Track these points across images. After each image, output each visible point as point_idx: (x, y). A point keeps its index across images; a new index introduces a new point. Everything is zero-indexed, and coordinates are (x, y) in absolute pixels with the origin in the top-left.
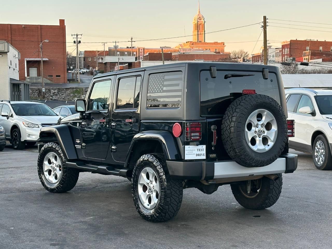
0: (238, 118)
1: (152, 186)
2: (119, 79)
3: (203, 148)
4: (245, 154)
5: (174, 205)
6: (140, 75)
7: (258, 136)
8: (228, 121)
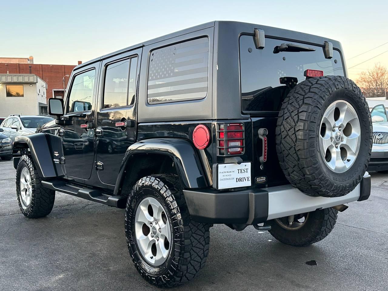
0: (311, 114)
1: (157, 227)
2: (106, 66)
3: (246, 167)
4: (320, 177)
5: (195, 262)
6: (136, 55)
7: (334, 146)
8: (290, 120)
